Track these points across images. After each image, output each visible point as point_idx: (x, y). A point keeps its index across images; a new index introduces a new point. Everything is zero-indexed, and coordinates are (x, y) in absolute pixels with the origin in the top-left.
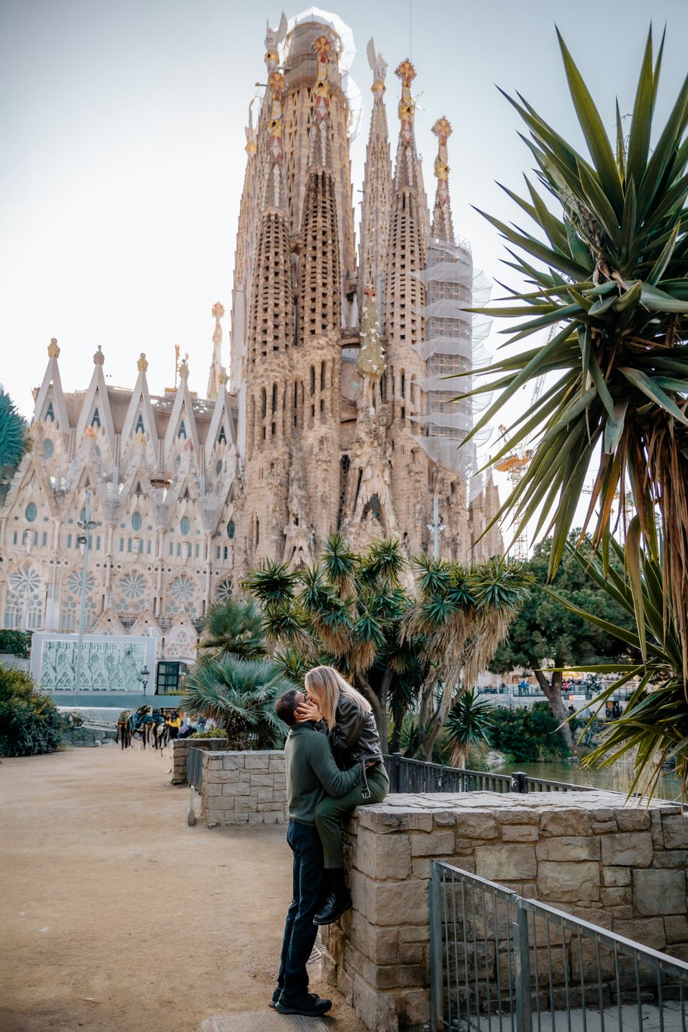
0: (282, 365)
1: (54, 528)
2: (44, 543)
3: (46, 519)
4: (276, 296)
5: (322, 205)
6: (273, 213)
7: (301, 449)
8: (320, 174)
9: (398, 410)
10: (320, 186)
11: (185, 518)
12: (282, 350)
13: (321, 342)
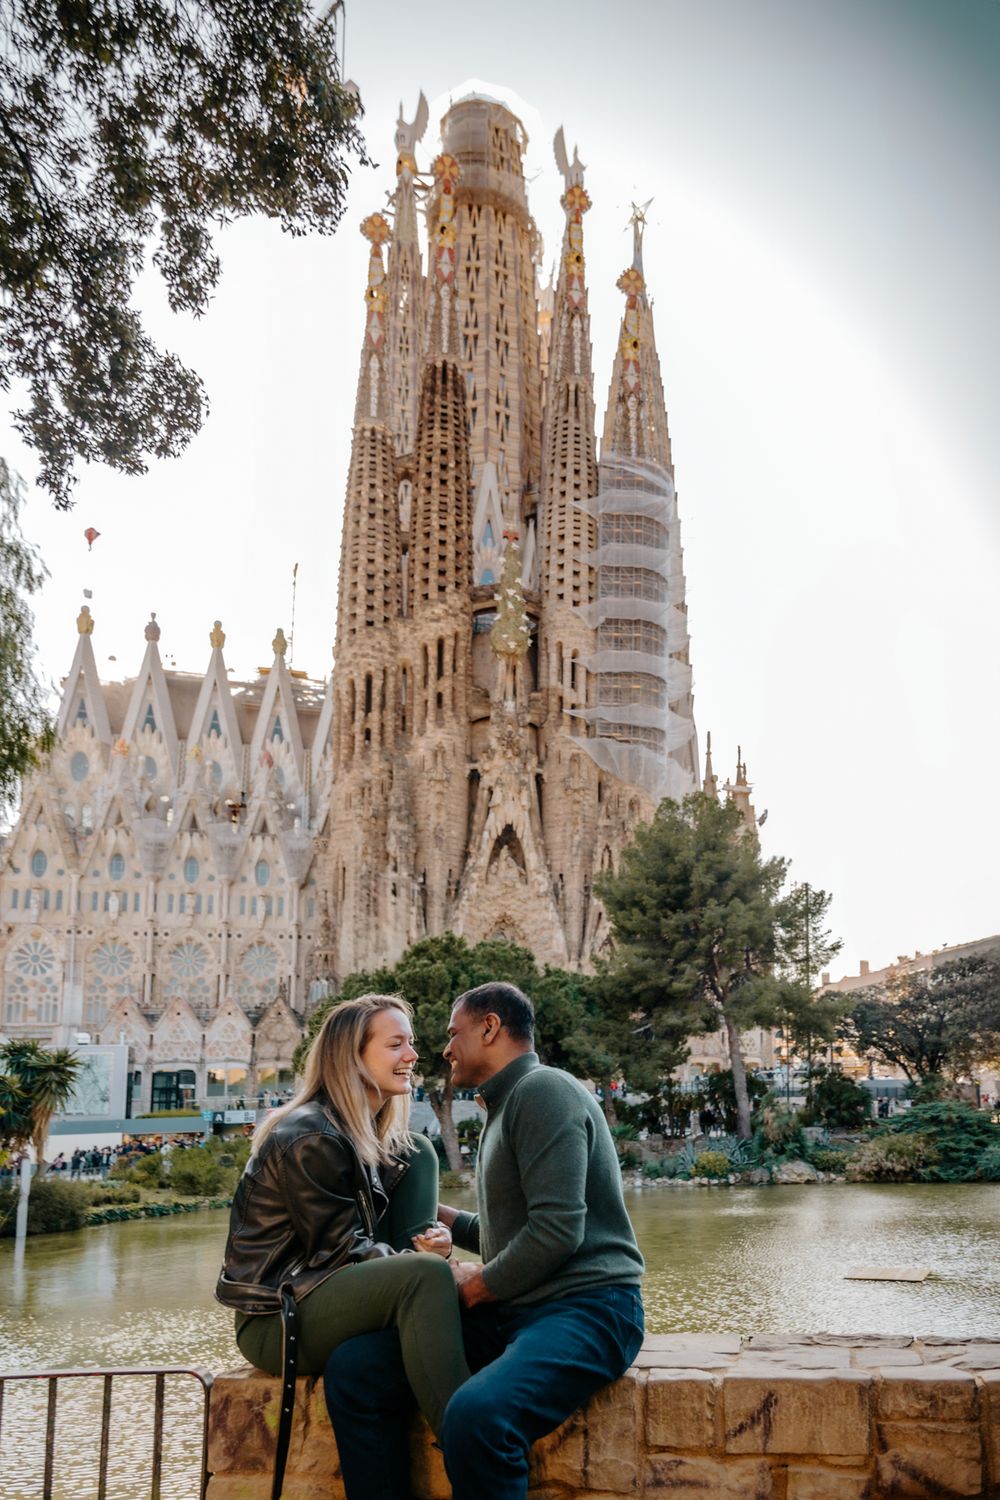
0: (378, 646)
1: (70, 885)
2: (59, 906)
3: (61, 872)
4: (371, 548)
5: (441, 410)
6: (369, 426)
7: (404, 766)
8: (439, 365)
9: (554, 700)
10: (439, 382)
11: (261, 862)
12: (379, 625)
13: (436, 611)
